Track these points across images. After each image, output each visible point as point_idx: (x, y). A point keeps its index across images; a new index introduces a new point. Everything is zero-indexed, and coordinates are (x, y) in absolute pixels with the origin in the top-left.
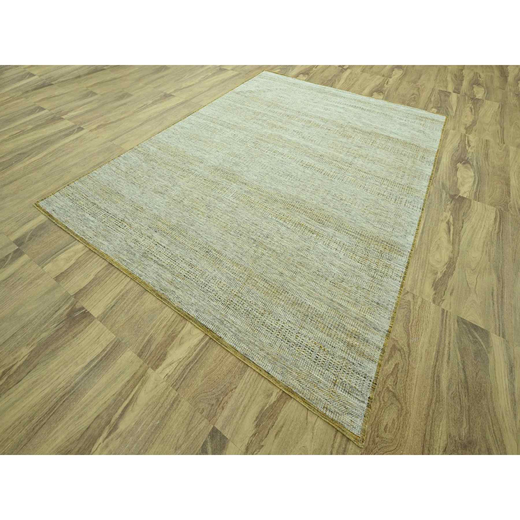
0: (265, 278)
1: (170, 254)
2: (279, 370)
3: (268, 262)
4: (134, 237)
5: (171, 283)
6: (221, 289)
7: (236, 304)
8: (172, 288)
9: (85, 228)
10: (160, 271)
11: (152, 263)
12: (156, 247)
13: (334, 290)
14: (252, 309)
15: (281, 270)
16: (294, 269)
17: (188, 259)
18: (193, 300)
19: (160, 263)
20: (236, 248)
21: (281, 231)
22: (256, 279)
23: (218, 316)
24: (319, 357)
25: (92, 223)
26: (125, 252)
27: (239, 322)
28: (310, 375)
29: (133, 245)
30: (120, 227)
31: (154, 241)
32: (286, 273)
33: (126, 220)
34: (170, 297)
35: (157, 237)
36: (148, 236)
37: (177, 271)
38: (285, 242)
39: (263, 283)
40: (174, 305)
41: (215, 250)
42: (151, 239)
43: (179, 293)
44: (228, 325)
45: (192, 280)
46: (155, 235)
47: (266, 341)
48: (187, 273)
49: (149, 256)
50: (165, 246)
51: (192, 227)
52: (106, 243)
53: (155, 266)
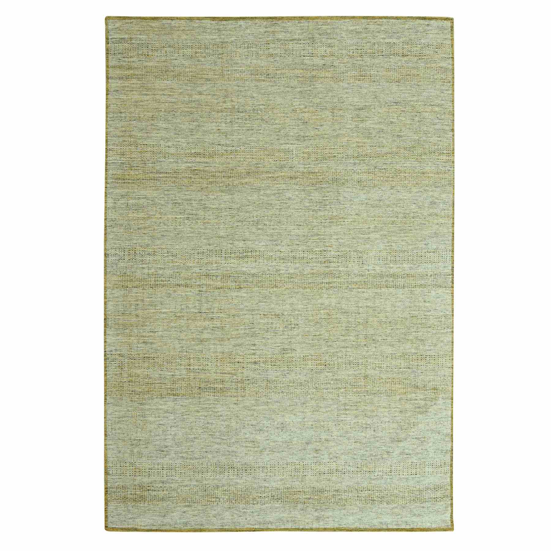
0: (210, 82)
1: (294, 53)
2: (167, 26)
3: (216, 97)
4: (336, 48)
5: (274, 32)
6: (236, 52)
7: (218, 48)
8: (269, 29)
9: (383, 29)
10: (289, 35)
11: (301, 37)
12: (310, 51)
13: (156, 105)
14: (205, 52)
15: (203, 97)
16: (193, 105)
17: (278, 58)
18: (248, 31)
19: (295, 41)
20: (249, 93)
21: (224, 137)
22: (217, 76)
23: (224, 32)
24: (146, 48)
25: (382, 36)
26: (329, 31)
27: (208, 37)
28: (147, 35)
29: (329, 41)
30: (357, 49)
31: (317, 56)
32: (197, 97)
33: (359, 58)
34: (265, 23)
35: (318, 61)
36: (326, 56)
37: (277, 44)
38: (213, 126)
39: (210, 76)
40: (258, 19)
41: (264, 81)
42: (321, 56)
43: (262, 30)
44: (214, 31)
45: (261, 44)
46: (322, 62)
47: (184, 37)
48: (269, 47)
49: (308, 42)
50: (304, 58)
51: (299, 89)
52: (352, 28)
53: (296, 37)
